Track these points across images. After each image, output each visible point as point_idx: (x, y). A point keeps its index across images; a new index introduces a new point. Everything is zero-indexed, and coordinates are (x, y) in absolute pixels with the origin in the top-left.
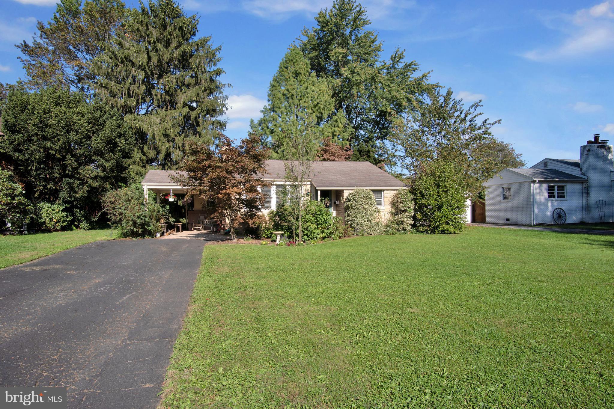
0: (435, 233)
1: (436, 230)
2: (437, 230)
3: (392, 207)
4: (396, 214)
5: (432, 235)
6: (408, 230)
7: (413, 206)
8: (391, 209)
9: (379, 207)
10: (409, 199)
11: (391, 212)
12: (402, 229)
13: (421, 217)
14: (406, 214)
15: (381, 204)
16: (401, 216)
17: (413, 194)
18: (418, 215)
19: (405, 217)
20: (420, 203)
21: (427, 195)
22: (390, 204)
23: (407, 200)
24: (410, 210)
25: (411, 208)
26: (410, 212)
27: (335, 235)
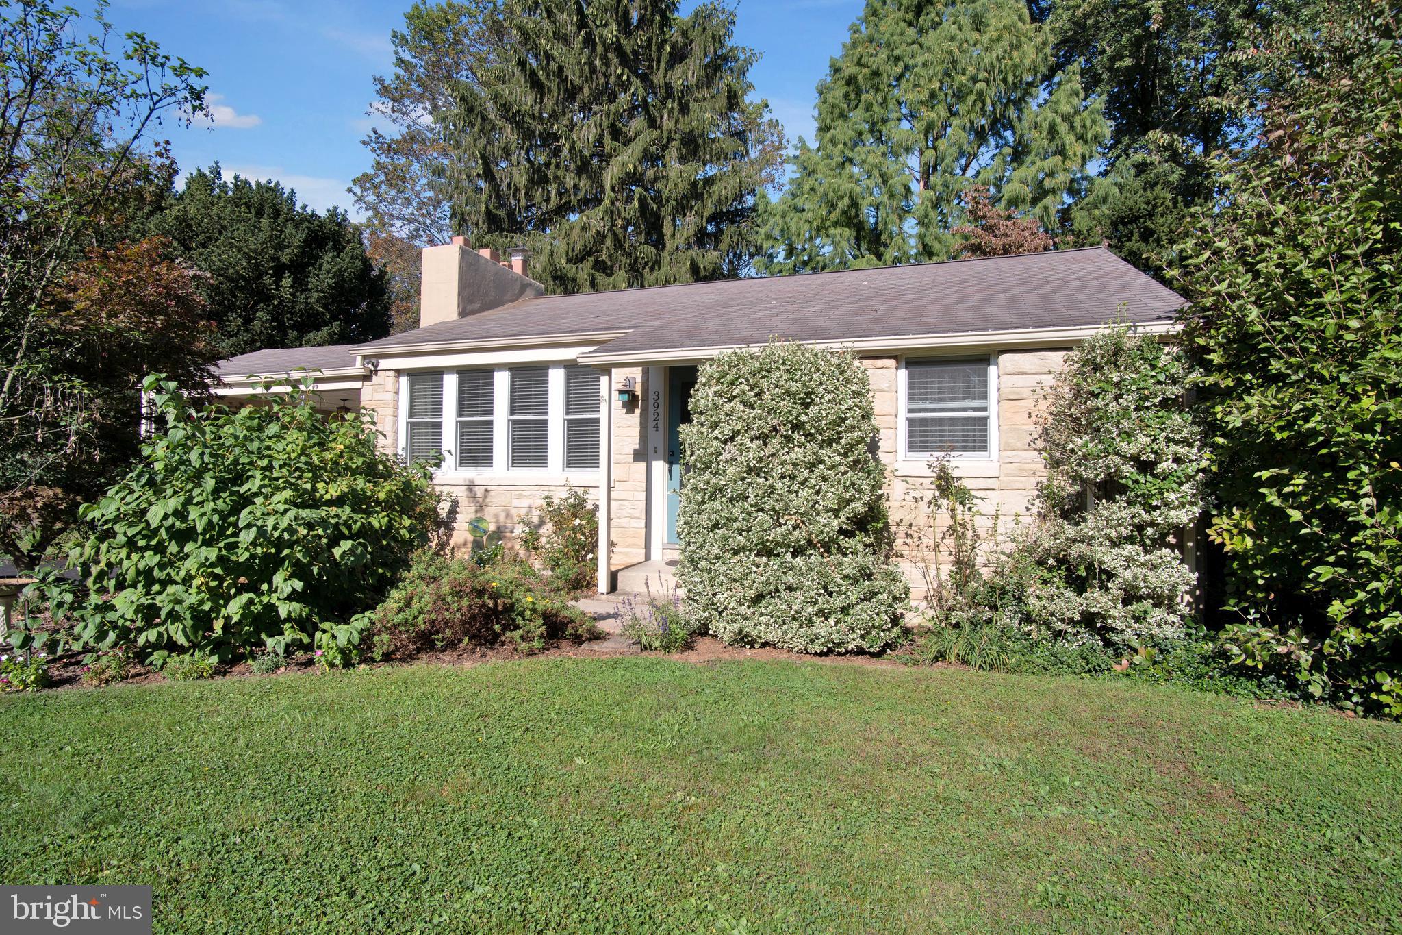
3: (1052, 465)
4: (1072, 510)
6: (1129, 636)
7: (1182, 450)
8: (1046, 473)
9: (963, 465)
10: (1147, 398)
11: (1047, 493)
12: (1079, 622)
13: (1249, 542)
14: (1119, 512)
15: (983, 446)
16: (1090, 524)
17: (1196, 357)
18: (1222, 522)
19: (1108, 537)
20: (1236, 421)
21: (1291, 353)
22: (1040, 444)
23: (1129, 400)
24: (1148, 484)
25: (1166, 465)
26: (1150, 496)
27: (324, 635)
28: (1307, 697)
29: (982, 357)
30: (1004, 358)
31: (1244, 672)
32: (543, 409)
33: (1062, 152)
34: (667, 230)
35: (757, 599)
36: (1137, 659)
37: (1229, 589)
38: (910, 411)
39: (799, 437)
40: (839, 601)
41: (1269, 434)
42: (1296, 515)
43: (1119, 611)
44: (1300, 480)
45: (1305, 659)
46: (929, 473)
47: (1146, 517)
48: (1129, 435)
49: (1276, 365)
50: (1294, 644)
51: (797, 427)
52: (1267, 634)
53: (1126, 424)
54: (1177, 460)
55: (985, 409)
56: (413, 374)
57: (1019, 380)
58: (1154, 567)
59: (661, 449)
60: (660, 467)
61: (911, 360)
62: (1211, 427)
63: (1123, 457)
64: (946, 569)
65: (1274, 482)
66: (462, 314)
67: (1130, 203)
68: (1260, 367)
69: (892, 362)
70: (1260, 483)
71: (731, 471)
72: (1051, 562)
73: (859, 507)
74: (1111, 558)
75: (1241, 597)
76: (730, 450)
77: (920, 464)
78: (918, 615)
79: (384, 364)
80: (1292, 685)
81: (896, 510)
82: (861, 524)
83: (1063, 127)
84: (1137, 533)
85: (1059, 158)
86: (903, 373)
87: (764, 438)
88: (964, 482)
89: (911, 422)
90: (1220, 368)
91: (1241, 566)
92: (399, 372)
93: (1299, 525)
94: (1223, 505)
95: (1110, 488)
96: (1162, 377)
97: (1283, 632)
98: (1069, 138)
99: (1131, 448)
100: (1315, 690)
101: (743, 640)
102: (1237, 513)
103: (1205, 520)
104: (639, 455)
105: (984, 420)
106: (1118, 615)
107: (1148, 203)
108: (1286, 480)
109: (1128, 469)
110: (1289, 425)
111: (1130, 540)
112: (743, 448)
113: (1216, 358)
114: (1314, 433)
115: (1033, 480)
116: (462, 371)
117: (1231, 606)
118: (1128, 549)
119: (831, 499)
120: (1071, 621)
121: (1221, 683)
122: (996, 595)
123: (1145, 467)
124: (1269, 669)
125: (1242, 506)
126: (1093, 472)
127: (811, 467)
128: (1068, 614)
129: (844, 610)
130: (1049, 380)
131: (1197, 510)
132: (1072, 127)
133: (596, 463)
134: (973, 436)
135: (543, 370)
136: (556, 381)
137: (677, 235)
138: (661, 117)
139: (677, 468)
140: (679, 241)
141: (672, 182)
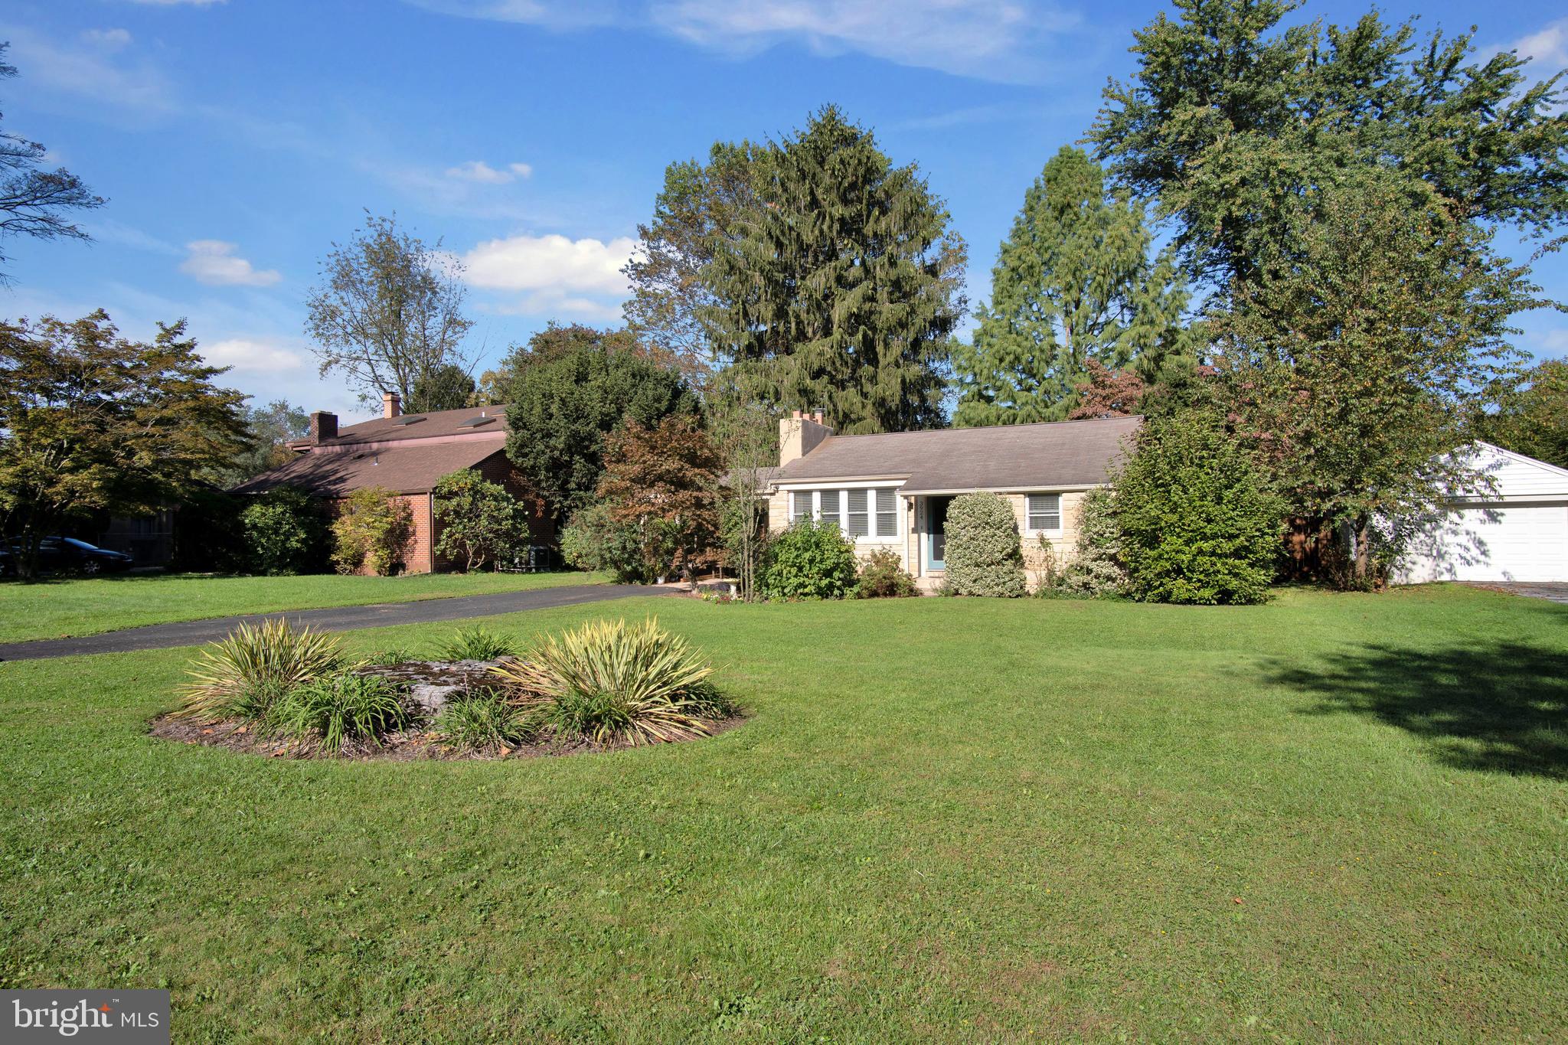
6: (1097, 590)
8: (1080, 536)
9: (1049, 534)
10: (1101, 514)
11: (1078, 542)
12: (1083, 586)
13: (1126, 558)
14: (1095, 550)
15: (1058, 527)
16: (1087, 554)
18: (1120, 552)
19: (1090, 558)
22: (1077, 526)
23: (1095, 515)
24: (1103, 542)
25: (1107, 535)
26: (1103, 545)
27: (847, 590)
28: (1135, 601)
29: (1056, 494)
30: (1064, 495)
32: (865, 508)
34: (880, 349)
35: (975, 581)
36: (1097, 596)
38: (1030, 514)
39: (988, 527)
40: (1002, 580)
43: (1094, 581)
46: (1037, 537)
47: (1102, 551)
48: (1094, 526)
51: (987, 523)
53: (1094, 522)
54: (1111, 533)
55: (1058, 513)
56: (796, 492)
57: (1070, 503)
58: (1103, 568)
59: (925, 527)
60: (924, 536)
61: (1031, 495)
63: (1093, 533)
64: (1044, 573)
66: (803, 455)
69: (1023, 496)
71: (965, 539)
72: (1076, 567)
73: (1009, 550)
74: (1093, 566)
76: (963, 532)
77: (1033, 534)
78: (1032, 586)
79: (781, 487)
81: (1024, 552)
82: (1010, 556)
84: (1100, 557)
86: (1027, 499)
87: (976, 527)
88: (1050, 541)
89: (1031, 518)
92: (789, 491)
98: (1156, 313)
99: (1095, 530)
100: (1136, 598)
101: (971, 594)
104: (915, 531)
105: (1057, 517)
106: (1094, 583)
109: (1096, 536)
111: (1096, 559)
112: (968, 531)
115: (1074, 538)
116: (823, 491)
118: (1097, 562)
119: (999, 548)
120: (1081, 586)
122: (1061, 581)
123: (1100, 534)
127: (992, 537)
128: (1078, 584)
129: (1004, 583)
130: (1077, 503)
133: (895, 534)
134: (1054, 523)
135: (864, 490)
136: (872, 496)
137: (888, 354)
138: (875, 268)
139: (931, 536)
140: (890, 359)
141: (884, 317)
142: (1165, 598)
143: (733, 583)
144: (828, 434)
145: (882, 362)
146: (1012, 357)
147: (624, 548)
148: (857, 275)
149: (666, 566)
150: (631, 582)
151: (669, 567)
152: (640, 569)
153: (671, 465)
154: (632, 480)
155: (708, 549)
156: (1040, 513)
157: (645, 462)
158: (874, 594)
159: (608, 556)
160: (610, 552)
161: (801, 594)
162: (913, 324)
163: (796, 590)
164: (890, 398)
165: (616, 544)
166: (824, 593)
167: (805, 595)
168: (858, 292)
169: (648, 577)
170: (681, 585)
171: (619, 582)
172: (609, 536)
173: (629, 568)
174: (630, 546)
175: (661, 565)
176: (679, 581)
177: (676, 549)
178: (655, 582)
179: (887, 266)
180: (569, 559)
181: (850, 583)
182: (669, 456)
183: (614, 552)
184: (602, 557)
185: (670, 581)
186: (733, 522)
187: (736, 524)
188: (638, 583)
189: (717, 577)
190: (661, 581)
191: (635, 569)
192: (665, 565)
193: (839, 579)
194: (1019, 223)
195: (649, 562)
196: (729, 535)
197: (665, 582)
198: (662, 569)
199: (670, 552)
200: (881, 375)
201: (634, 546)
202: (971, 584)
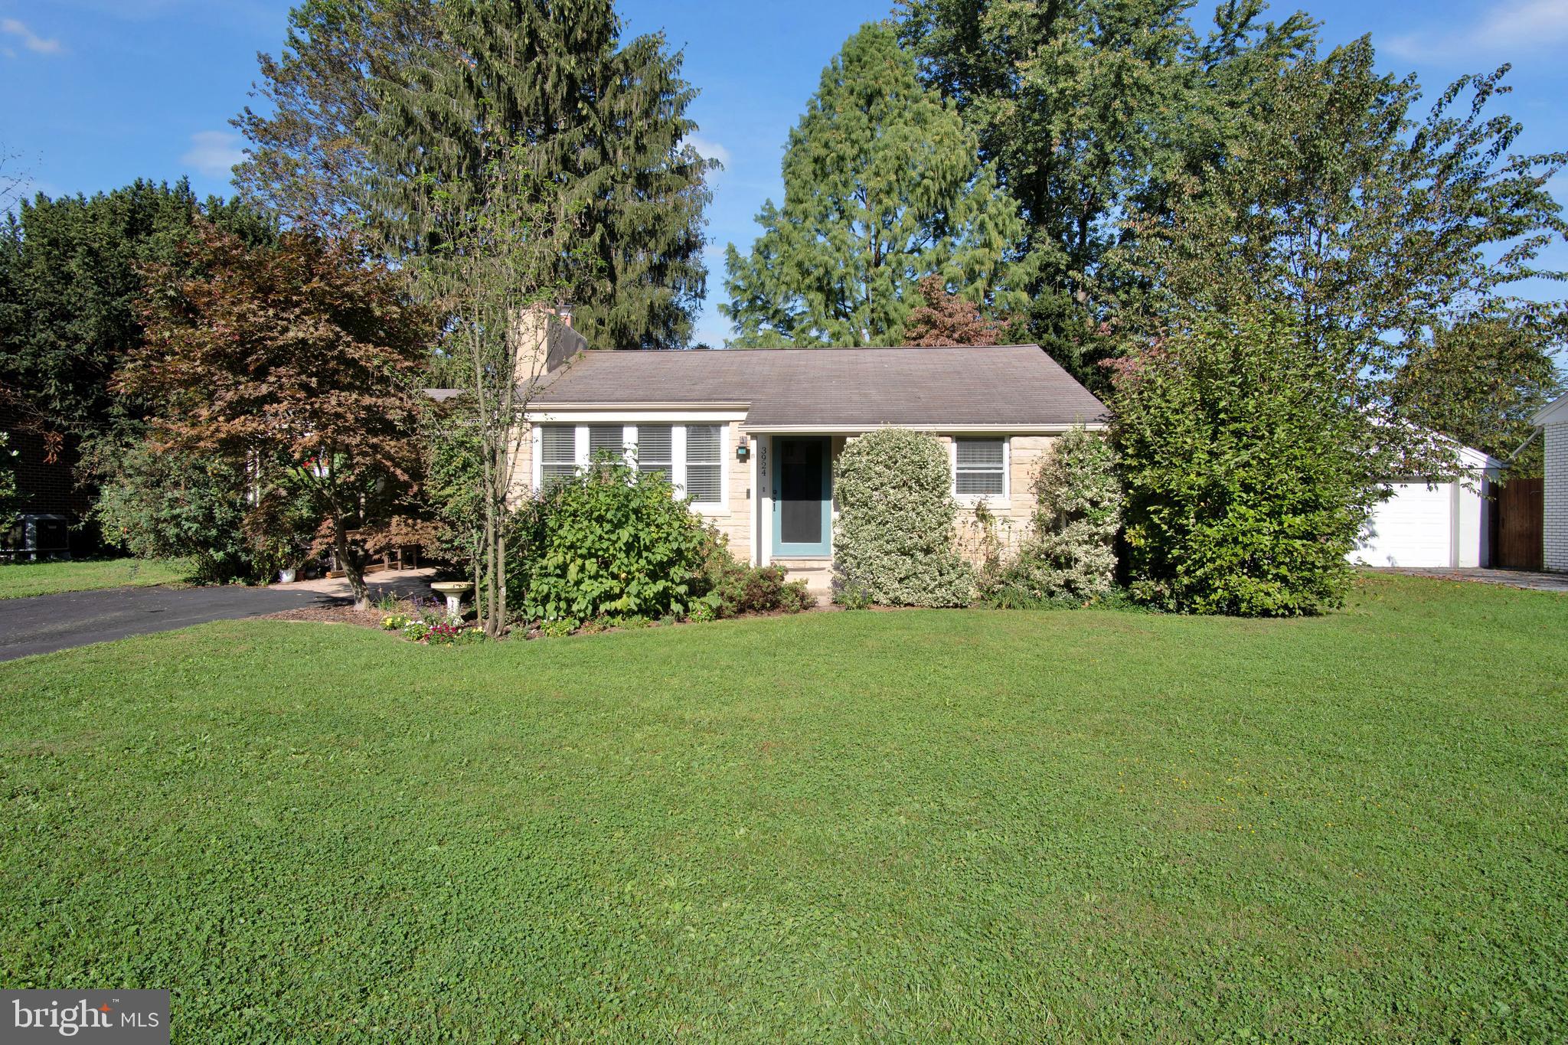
0: (1193, 612)
1: (1198, 599)
2: (1206, 597)
3: (1041, 502)
4: (1054, 527)
5: (1185, 617)
6: (1087, 591)
7: (1112, 496)
8: (1037, 506)
9: (990, 501)
10: (1096, 469)
11: (1039, 519)
12: (1063, 586)
13: (1143, 541)
14: (1082, 527)
15: (1001, 491)
16: (1065, 533)
17: (1119, 447)
18: (1130, 532)
19: (1078, 541)
20: (1138, 482)
21: (1163, 452)
22: (1034, 490)
23: (1088, 470)
24: (1098, 513)
25: (1106, 503)
26: (1097, 519)
27: (695, 604)
28: (1169, 611)
29: (1000, 438)
30: (1014, 439)
31: (1142, 602)
32: (667, 456)
33: (987, 244)
35: (902, 580)
36: (1092, 602)
37: (1131, 566)
38: (958, 469)
40: (946, 578)
41: (1154, 490)
42: (1165, 527)
43: (1083, 578)
44: (1166, 511)
45: (1167, 593)
46: (972, 507)
47: (1095, 530)
48: (1088, 487)
49: (1157, 458)
50: (1162, 587)
52: (1151, 583)
53: (1087, 482)
54: (1110, 500)
55: (1001, 468)
56: (547, 426)
57: (1022, 453)
58: (1098, 556)
59: (769, 488)
60: (767, 502)
61: (960, 438)
62: (1127, 486)
63: (1086, 499)
65: (1155, 512)
66: (549, 370)
67: (1046, 304)
68: (1150, 457)
69: (949, 439)
70: (1150, 513)
71: (881, 507)
72: (1043, 556)
74: (1078, 552)
75: (1138, 568)
76: (877, 495)
77: (967, 501)
80: (1161, 607)
83: (990, 225)
84: (1091, 540)
85: (987, 250)
86: (955, 446)
88: (992, 512)
89: (961, 475)
90: (1132, 456)
91: (1139, 554)
92: (534, 424)
93: (1166, 532)
94: (1131, 523)
95: (1078, 515)
96: (1103, 458)
97: (1158, 582)
98: (994, 234)
99: (1088, 494)
100: (1171, 607)
102: (1137, 527)
103: (1121, 532)
104: (750, 494)
105: (1000, 476)
106: (1082, 582)
107: (1060, 307)
108: (1160, 511)
109: (1088, 505)
110: (1162, 486)
111: (1086, 542)
112: (887, 494)
113: (1130, 451)
114: (1172, 490)
115: (1030, 511)
116: (593, 426)
117: (1134, 573)
118: (1085, 547)
120: (1059, 586)
121: (1132, 608)
122: (1014, 577)
123: (1094, 504)
124: (1153, 600)
125: (1139, 524)
126: (1071, 507)
128: (1058, 582)
129: (950, 583)
130: (1039, 453)
131: (1118, 526)
132: (996, 225)
133: (717, 499)
134: (994, 483)
135: (667, 426)
136: (679, 436)
137: (630, 269)
138: (615, 152)
139: (779, 503)
140: (632, 275)
141: (626, 218)
142: (1233, 607)
143: (452, 592)
144: (580, 347)
145: (621, 279)
146: (821, 271)
147: (209, 517)
148: (590, 159)
149: (298, 551)
150: (225, 581)
151: (304, 552)
152: (244, 558)
153: (313, 330)
154: (208, 359)
155: (395, 519)
156: (982, 468)
157: (242, 317)
158: (743, 608)
159: (171, 531)
160: (178, 525)
161: (608, 612)
162: (664, 233)
163: (596, 608)
164: (632, 327)
165: (191, 509)
166: (654, 609)
167: (613, 614)
168: (592, 181)
169: (262, 571)
170: (327, 585)
171: (198, 581)
172: (177, 494)
173: (219, 556)
174: (221, 513)
175: (288, 549)
176: (323, 576)
177: (318, 522)
178: (276, 579)
179: (632, 150)
180: (110, 538)
181: (699, 588)
182: (307, 312)
183: (186, 525)
184: (158, 533)
185: (306, 578)
186: (458, 462)
187: (466, 465)
188: (240, 582)
189: (393, 567)
190: (287, 577)
191: (233, 558)
192: (296, 548)
193: (683, 582)
194: (814, 108)
195: (261, 543)
196: (448, 491)
197: (297, 579)
198: (290, 559)
199: (308, 527)
200: (621, 295)
201: (230, 514)
202: (896, 585)
